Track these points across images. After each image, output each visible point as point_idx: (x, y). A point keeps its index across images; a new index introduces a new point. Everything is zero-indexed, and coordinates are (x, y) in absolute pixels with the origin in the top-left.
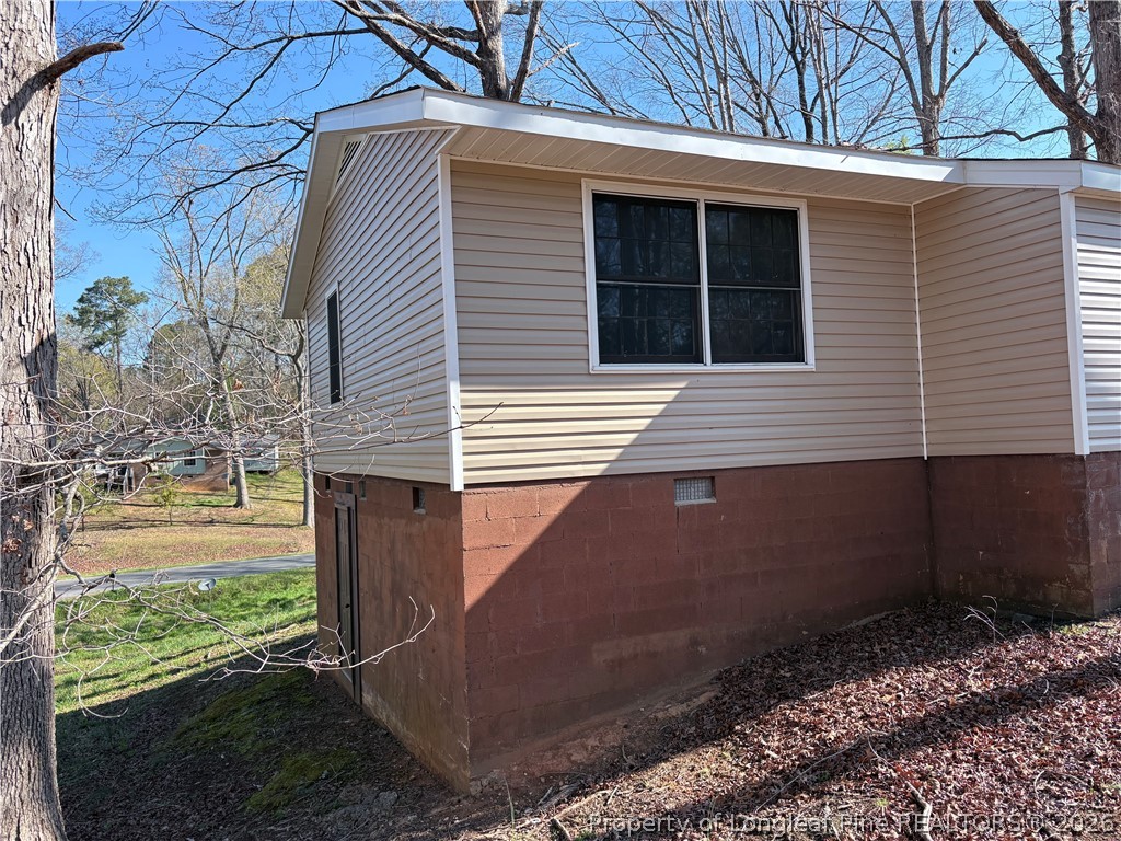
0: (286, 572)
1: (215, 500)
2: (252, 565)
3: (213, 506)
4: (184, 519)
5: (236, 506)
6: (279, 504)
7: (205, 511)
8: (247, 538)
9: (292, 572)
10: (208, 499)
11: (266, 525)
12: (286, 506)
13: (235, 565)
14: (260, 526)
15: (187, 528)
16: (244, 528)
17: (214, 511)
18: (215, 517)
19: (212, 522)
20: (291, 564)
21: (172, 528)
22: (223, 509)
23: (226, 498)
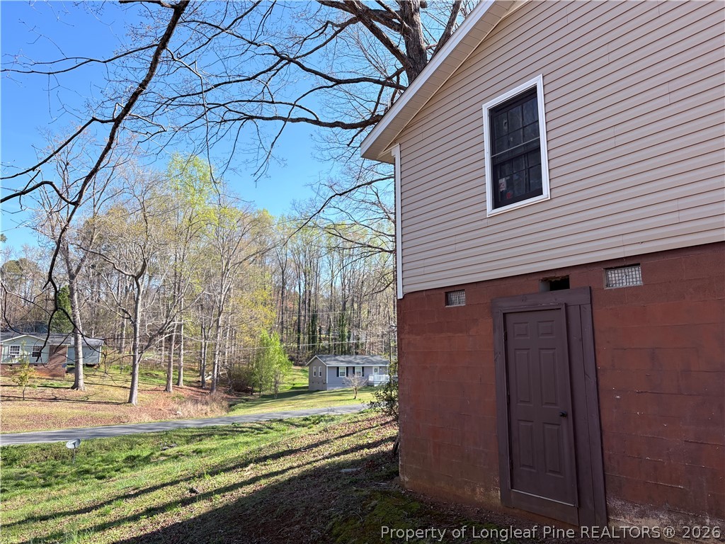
0: (130, 436)
1: (56, 383)
2: (97, 431)
3: (55, 388)
4: (32, 396)
5: (73, 388)
6: (106, 388)
7: (49, 391)
8: (86, 412)
9: (135, 436)
10: (51, 382)
11: (99, 403)
12: (111, 389)
13: (83, 430)
14: (95, 403)
15: (37, 402)
16: (82, 404)
17: (55, 391)
18: (57, 396)
19: (55, 399)
20: (130, 430)
21: (25, 402)
22: (62, 390)
23: (64, 382)
